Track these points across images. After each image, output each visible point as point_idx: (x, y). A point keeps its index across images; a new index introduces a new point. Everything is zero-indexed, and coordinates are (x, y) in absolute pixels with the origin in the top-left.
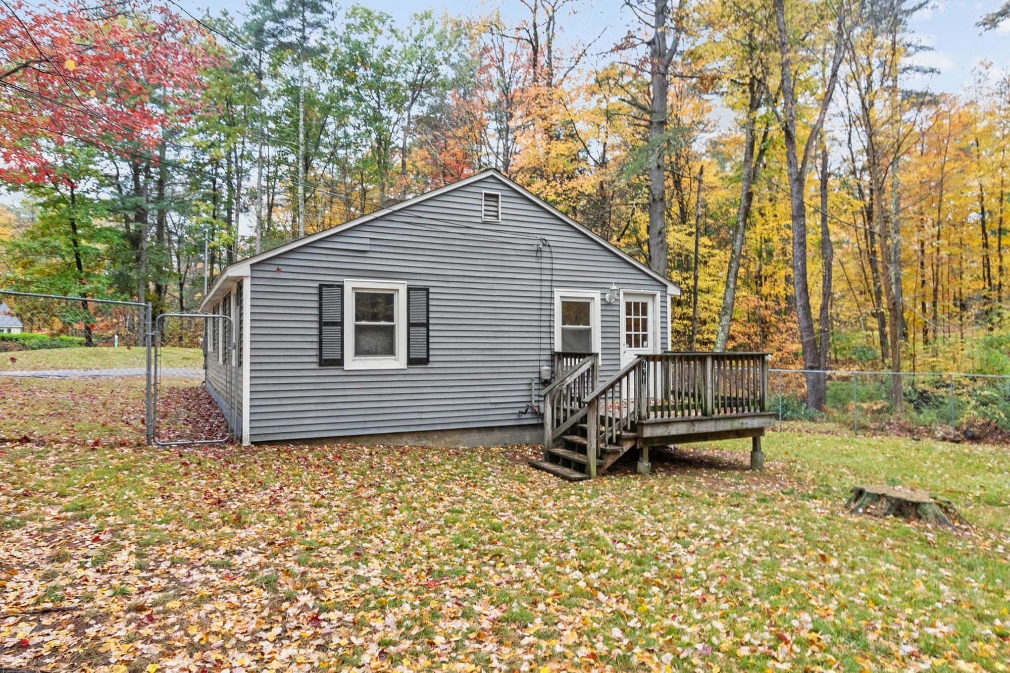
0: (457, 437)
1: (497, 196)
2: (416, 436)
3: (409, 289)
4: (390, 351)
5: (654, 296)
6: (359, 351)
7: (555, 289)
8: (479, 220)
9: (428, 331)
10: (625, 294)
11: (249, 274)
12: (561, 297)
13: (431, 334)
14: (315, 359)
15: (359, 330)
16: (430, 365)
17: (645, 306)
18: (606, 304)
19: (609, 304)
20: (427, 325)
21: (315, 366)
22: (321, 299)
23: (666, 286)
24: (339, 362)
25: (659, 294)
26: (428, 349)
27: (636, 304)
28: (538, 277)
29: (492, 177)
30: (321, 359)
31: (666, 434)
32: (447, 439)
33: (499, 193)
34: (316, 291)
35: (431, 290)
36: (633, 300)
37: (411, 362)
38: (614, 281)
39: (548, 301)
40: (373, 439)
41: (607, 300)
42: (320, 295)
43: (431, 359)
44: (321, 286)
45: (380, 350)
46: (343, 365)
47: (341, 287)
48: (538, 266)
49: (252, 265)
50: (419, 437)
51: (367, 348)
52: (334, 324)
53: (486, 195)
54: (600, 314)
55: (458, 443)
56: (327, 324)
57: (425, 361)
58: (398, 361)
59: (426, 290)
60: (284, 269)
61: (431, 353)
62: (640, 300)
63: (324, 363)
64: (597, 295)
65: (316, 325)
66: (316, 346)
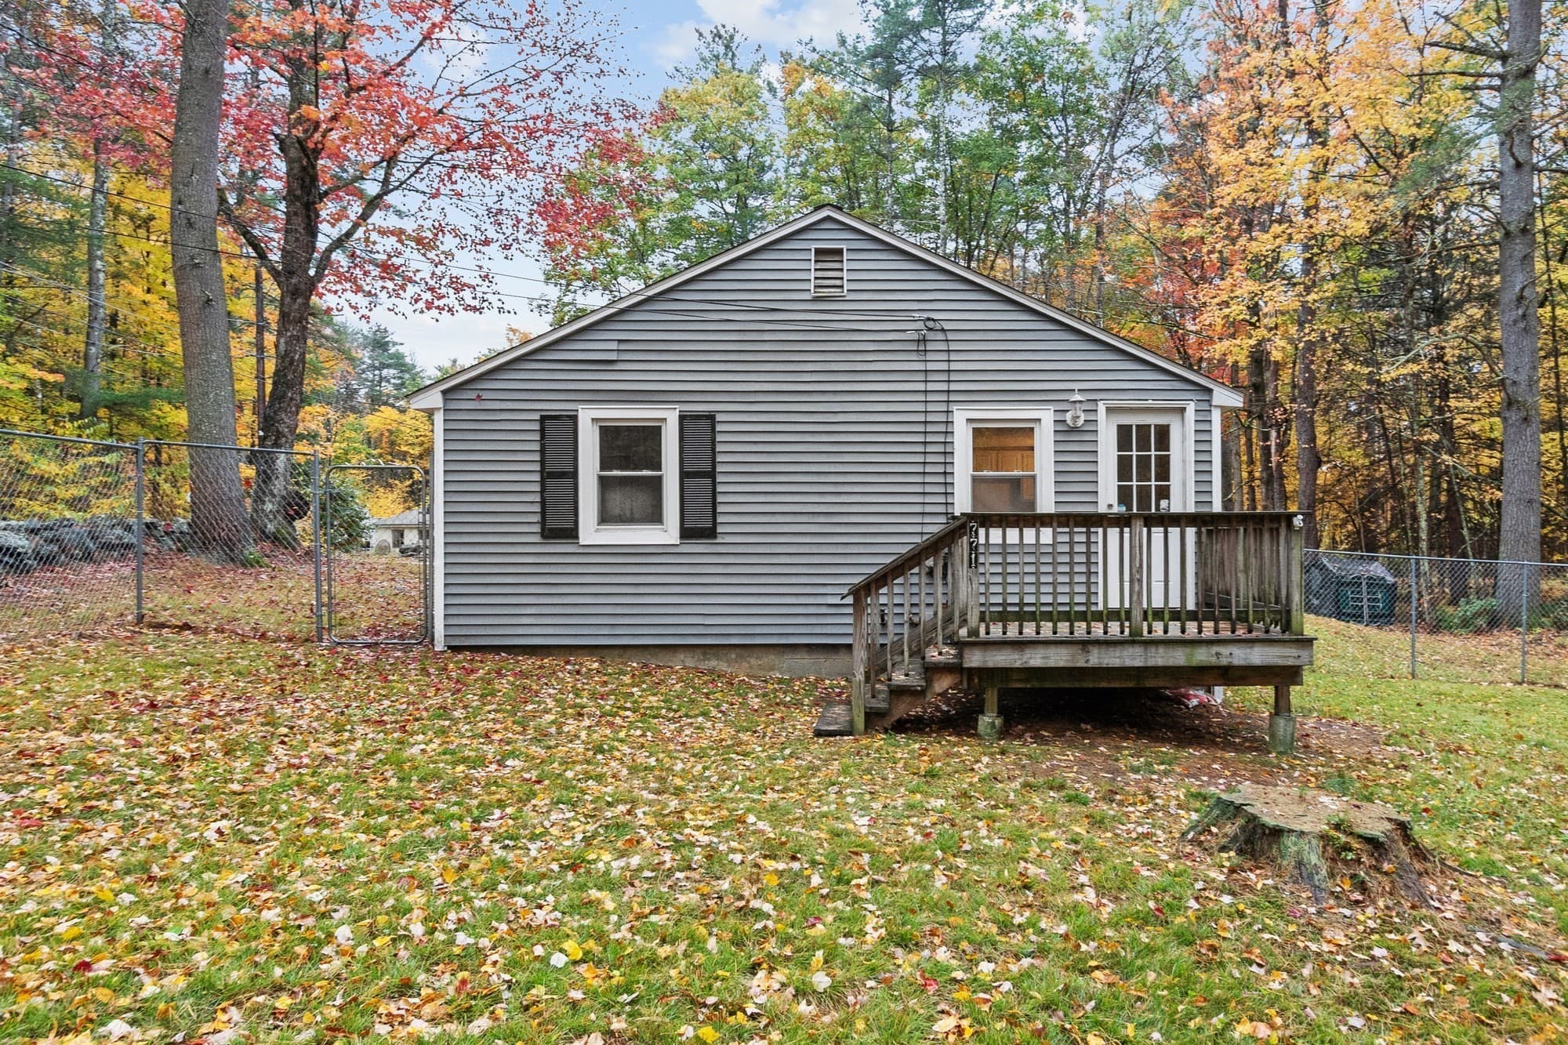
0: (771, 658)
1: (840, 252)
2: (699, 652)
3: (682, 418)
4: (655, 516)
5: (1183, 410)
6: (606, 517)
7: (954, 407)
8: (807, 296)
9: (714, 484)
10: (1109, 410)
11: (441, 405)
12: (969, 420)
13: (720, 488)
14: (537, 529)
15: (604, 483)
16: (718, 541)
17: (1163, 433)
18: (1066, 431)
19: (1074, 430)
20: (712, 475)
21: (537, 539)
22: (543, 437)
23: (1210, 391)
24: (571, 533)
25: (1191, 408)
26: (714, 513)
27: (1143, 430)
28: (921, 387)
29: (828, 218)
30: (543, 529)
31: (1018, 664)
32: (753, 661)
33: (845, 247)
34: (537, 426)
35: (719, 418)
36: (1134, 420)
37: (686, 533)
38: (1077, 386)
39: (942, 428)
40: (629, 652)
41: (1069, 422)
42: (542, 431)
43: (720, 529)
44: (543, 419)
45: (637, 516)
46: (577, 537)
47: (574, 419)
48: (921, 366)
49: (444, 392)
50: (704, 654)
51: (617, 511)
52: (562, 475)
53: (818, 252)
54: (1052, 448)
55: (772, 669)
56: (552, 475)
57: (710, 533)
58: (667, 533)
59: (711, 417)
60: (485, 395)
61: (720, 519)
62: (1153, 420)
63: (550, 533)
64: (1047, 416)
65: (537, 477)
66: (537, 508)
